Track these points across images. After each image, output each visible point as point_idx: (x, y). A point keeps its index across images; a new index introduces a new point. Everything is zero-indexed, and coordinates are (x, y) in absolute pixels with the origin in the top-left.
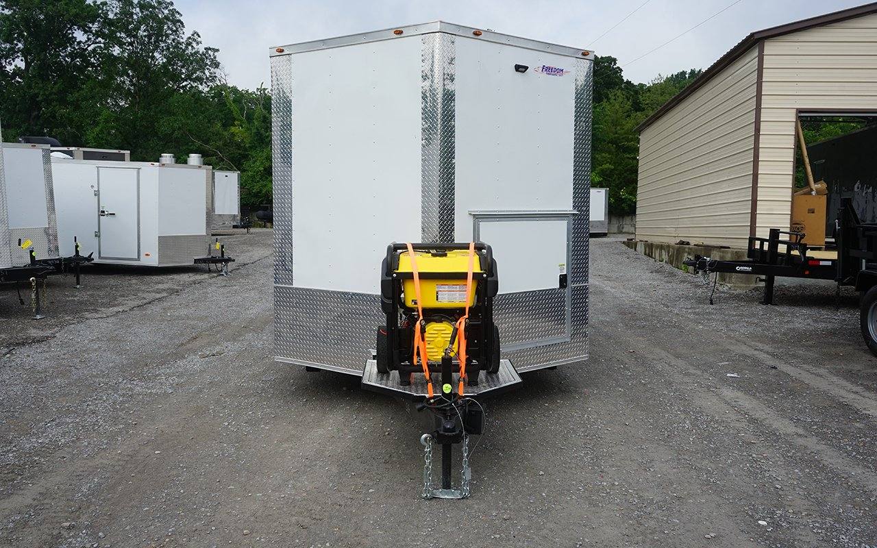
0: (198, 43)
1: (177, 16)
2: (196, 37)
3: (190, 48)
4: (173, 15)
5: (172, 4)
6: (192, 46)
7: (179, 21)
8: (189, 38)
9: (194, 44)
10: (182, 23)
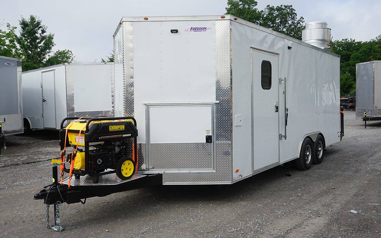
0: (303, 22)
1: (293, 11)
2: (302, 19)
3: (299, 25)
4: (292, 11)
5: (291, 6)
6: (300, 24)
7: (294, 13)
8: (299, 20)
9: (301, 23)
10: (296, 14)
